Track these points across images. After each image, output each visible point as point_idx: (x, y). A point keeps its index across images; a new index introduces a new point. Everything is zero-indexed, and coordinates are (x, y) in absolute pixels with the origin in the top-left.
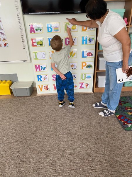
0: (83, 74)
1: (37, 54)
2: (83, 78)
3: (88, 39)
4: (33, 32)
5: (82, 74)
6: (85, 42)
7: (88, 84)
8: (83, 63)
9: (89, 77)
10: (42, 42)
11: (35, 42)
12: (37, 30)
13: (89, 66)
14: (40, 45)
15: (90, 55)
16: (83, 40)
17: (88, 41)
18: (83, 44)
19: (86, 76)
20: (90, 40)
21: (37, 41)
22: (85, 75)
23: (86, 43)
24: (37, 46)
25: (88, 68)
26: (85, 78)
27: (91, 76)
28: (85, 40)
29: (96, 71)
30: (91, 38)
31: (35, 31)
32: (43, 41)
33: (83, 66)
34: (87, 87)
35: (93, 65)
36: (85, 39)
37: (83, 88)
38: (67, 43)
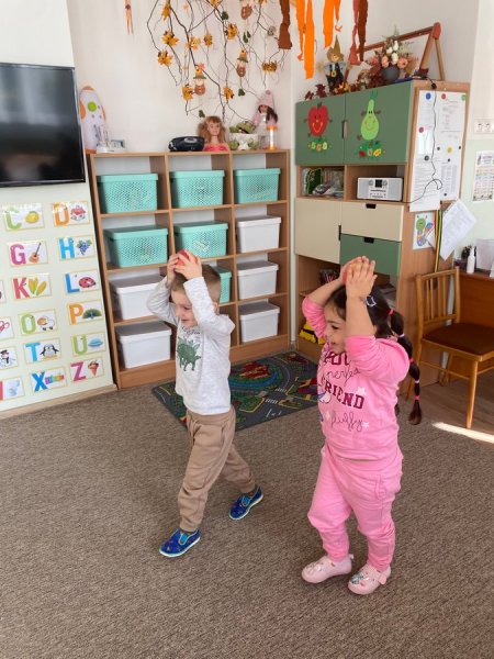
0: (79, 339)
2: (81, 348)
3: (75, 244)
5: (75, 339)
6: (68, 253)
7: (97, 365)
8: (71, 307)
9: (96, 344)
13: (92, 314)
15: (89, 283)
16: (63, 249)
17: (77, 251)
18: (64, 256)
19: (88, 343)
20: (83, 247)
22: (84, 339)
23: (72, 255)
25: (90, 319)
26: (85, 349)
27: (102, 340)
28: (67, 248)
29: (113, 325)
30: (84, 240)
33: (73, 316)
34: (95, 373)
35: (101, 309)
36: (67, 244)
37: (84, 377)
38: (19, 259)
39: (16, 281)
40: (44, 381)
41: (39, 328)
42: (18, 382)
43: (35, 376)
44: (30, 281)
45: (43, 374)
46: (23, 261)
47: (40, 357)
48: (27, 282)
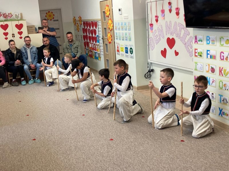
1: (197, 64)
4: (196, 43)
10: (201, 53)
11: (196, 53)
12: (199, 41)
14: (200, 56)
21: (198, 52)
24: (198, 56)
31: (198, 42)
32: (203, 53)
38: (222, 58)
39: (220, 68)
40: (222, 112)
41: (224, 88)
42: (215, 108)
43: (220, 108)
44: (224, 69)
45: (222, 109)
46: (223, 59)
47: (222, 102)
48: (223, 69)
